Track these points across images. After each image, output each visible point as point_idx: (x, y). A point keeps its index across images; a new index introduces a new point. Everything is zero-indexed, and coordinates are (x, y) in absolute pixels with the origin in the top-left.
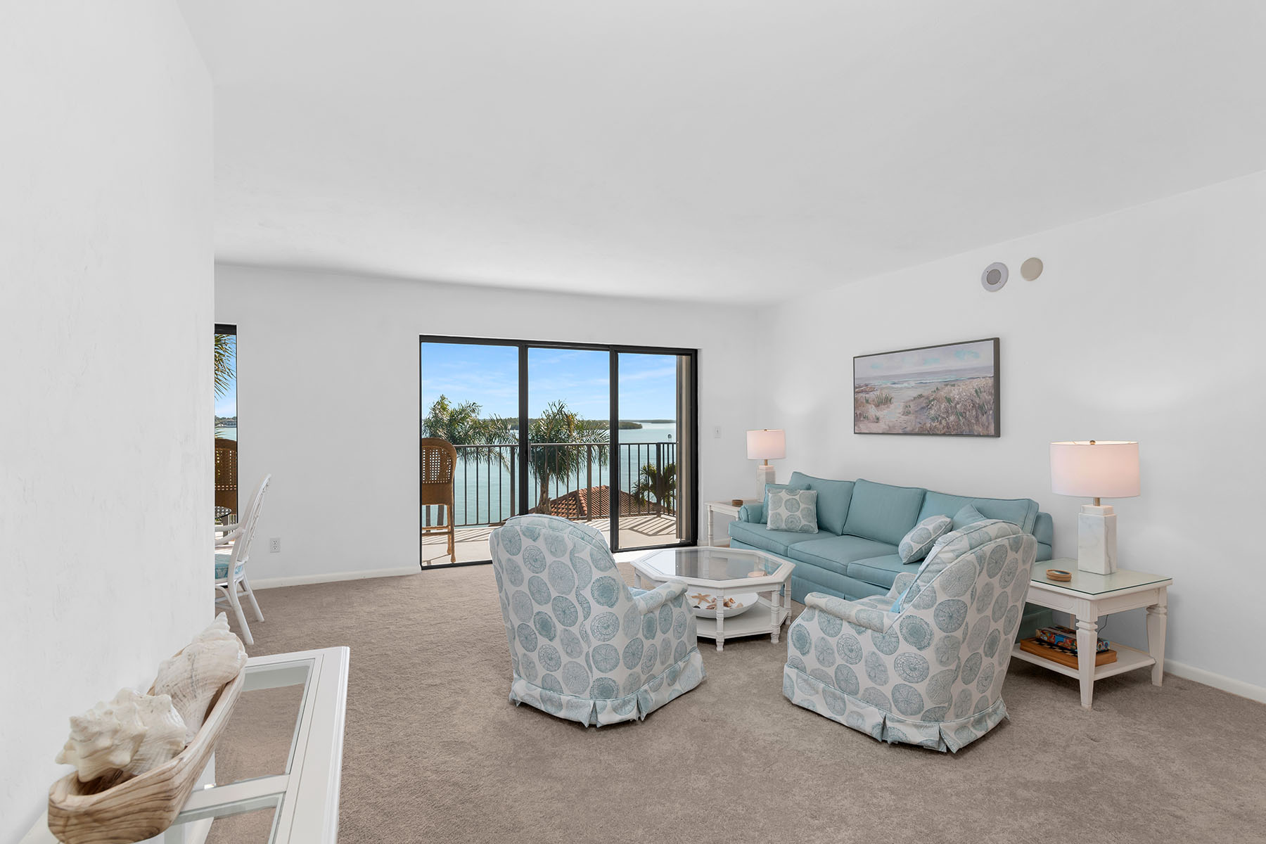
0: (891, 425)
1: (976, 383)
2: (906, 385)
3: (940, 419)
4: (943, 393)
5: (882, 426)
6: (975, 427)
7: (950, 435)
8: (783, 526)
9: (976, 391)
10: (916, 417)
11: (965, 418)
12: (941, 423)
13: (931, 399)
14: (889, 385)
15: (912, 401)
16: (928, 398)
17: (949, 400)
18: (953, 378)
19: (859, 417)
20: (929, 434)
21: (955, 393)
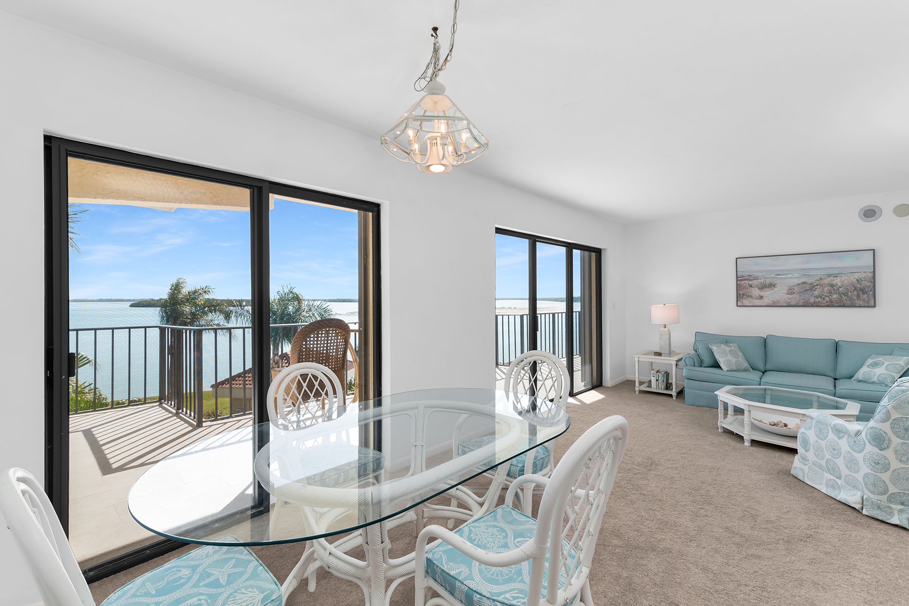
0: (774, 300)
1: (857, 276)
2: (789, 276)
3: (823, 297)
4: (826, 281)
5: (765, 301)
6: (857, 301)
7: (834, 306)
8: (735, 368)
9: (857, 280)
10: (800, 296)
11: (847, 296)
12: (824, 299)
13: (815, 284)
14: (773, 276)
15: (796, 286)
16: (811, 284)
17: (832, 286)
18: (836, 272)
19: (739, 297)
20: (812, 306)
21: (838, 281)
